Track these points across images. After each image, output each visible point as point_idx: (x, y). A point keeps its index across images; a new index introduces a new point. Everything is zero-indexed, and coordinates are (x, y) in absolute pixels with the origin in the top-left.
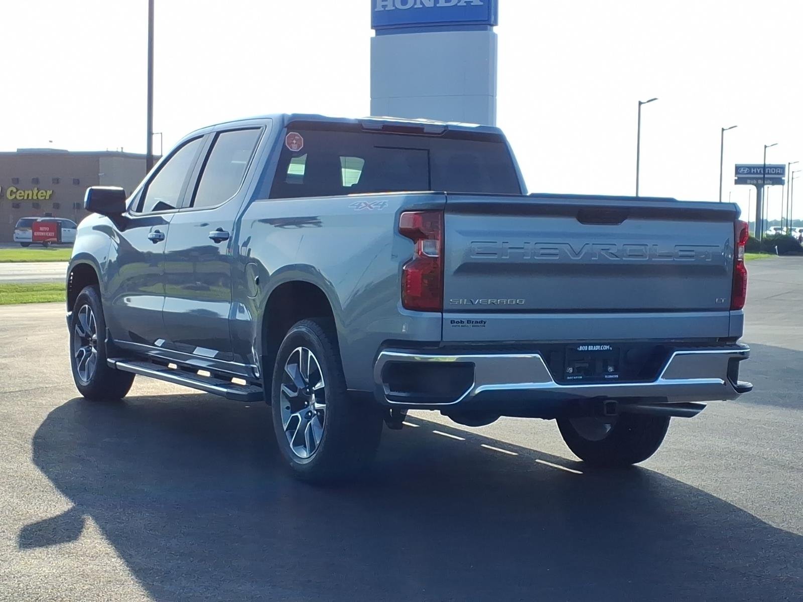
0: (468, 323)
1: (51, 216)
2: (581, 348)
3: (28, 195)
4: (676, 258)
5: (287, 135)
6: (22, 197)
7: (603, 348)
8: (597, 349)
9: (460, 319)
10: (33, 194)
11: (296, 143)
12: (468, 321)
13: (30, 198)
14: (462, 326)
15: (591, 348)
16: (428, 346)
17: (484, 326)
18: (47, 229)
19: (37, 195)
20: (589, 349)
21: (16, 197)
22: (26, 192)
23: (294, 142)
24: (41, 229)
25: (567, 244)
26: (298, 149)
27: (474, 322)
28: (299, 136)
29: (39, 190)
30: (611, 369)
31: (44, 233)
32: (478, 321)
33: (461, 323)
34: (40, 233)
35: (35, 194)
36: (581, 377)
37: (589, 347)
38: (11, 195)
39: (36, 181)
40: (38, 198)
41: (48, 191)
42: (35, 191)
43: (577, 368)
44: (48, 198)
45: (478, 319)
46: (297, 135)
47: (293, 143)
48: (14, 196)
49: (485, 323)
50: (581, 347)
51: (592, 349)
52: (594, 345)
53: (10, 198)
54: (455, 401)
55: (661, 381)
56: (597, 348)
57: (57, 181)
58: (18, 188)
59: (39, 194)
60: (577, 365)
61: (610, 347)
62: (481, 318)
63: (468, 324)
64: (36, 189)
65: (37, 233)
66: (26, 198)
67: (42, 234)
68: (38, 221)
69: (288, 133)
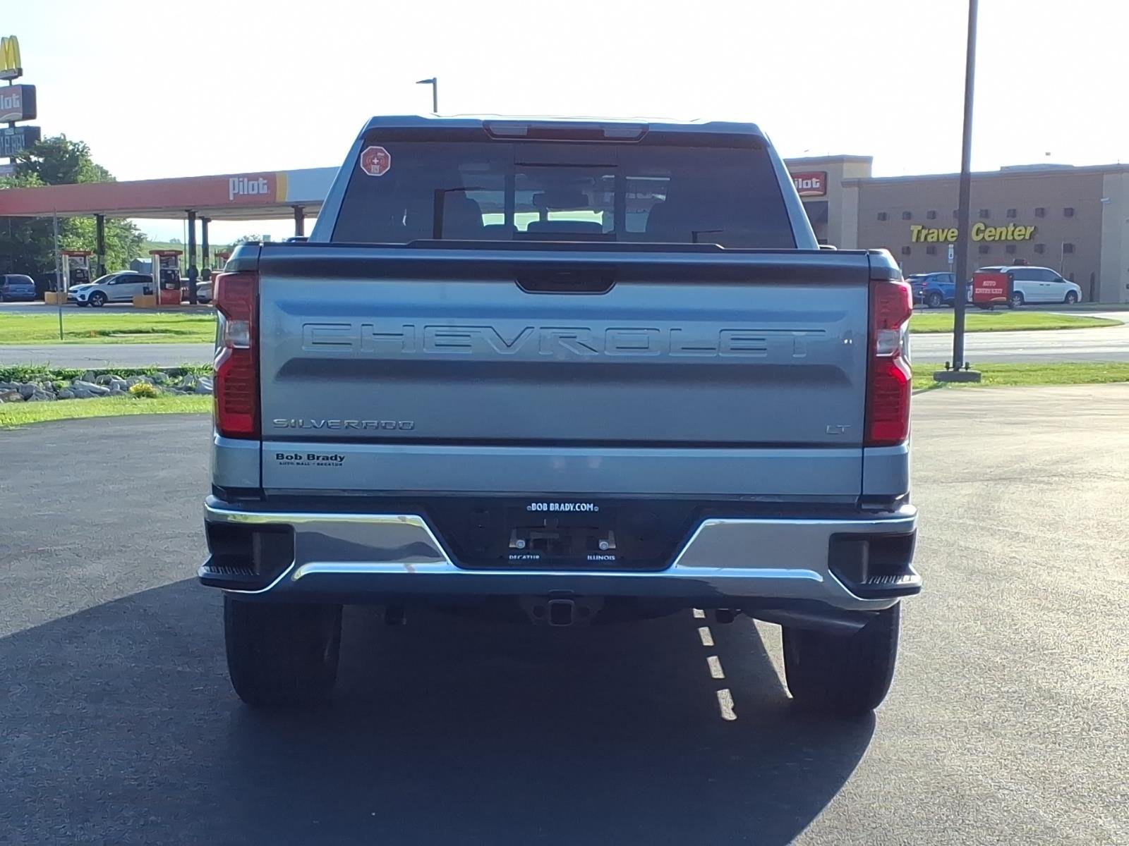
0: (309, 459)
1: (1023, 265)
2: (534, 507)
3: (1001, 233)
4: (722, 353)
5: (361, 152)
6: (993, 238)
7: (579, 507)
8: (567, 509)
9: (293, 452)
10: (1008, 232)
11: (378, 164)
12: (309, 455)
13: (1003, 238)
14: (298, 464)
15: (554, 507)
16: (243, 495)
17: (341, 464)
18: (993, 283)
19: (1013, 235)
20: (551, 509)
21: (983, 238)
22: (998, 229)
23: (376, 161)
24: (985, 283)
25: (491, 327)
26: (380, 173)
27: (321, 458)
28: (384, 152)
29: (1015, 226)
30: (603, 545)
31: (989, 290)
32: (330, 456)
33: (296, 458)
34: (983, 289)
35: (1010, 233)
36: (538, 557)
37: (552, 505)
38: (977, 235)
39: (1013, 214)
40: (1014, 239)
41: (1029, 228)
42: (1011, 228)
43: (535, 540)
44: (1027, 237)
45: (328, 453)
46: (382, 151)
47: (374, 164)
48: (981, 236)
49: (342, 459)
50: (533, 504)
51: (557, 508)
52: (561, 501)
53: (976, 238)
54: (263, 588)
55: (678, 570)
56: (568, 507)
57: (1041, 212)
58: (987, 223)
59: (1016, 233)
60: (535, 535)
61: (594, 506)
62: (338, 450)
63: (309, 461)
64: (1012, 225)
65: (980, 289)
66: (997, 238)
67: (987, 291)
68: (1002, 271)
69: (367, 147)
